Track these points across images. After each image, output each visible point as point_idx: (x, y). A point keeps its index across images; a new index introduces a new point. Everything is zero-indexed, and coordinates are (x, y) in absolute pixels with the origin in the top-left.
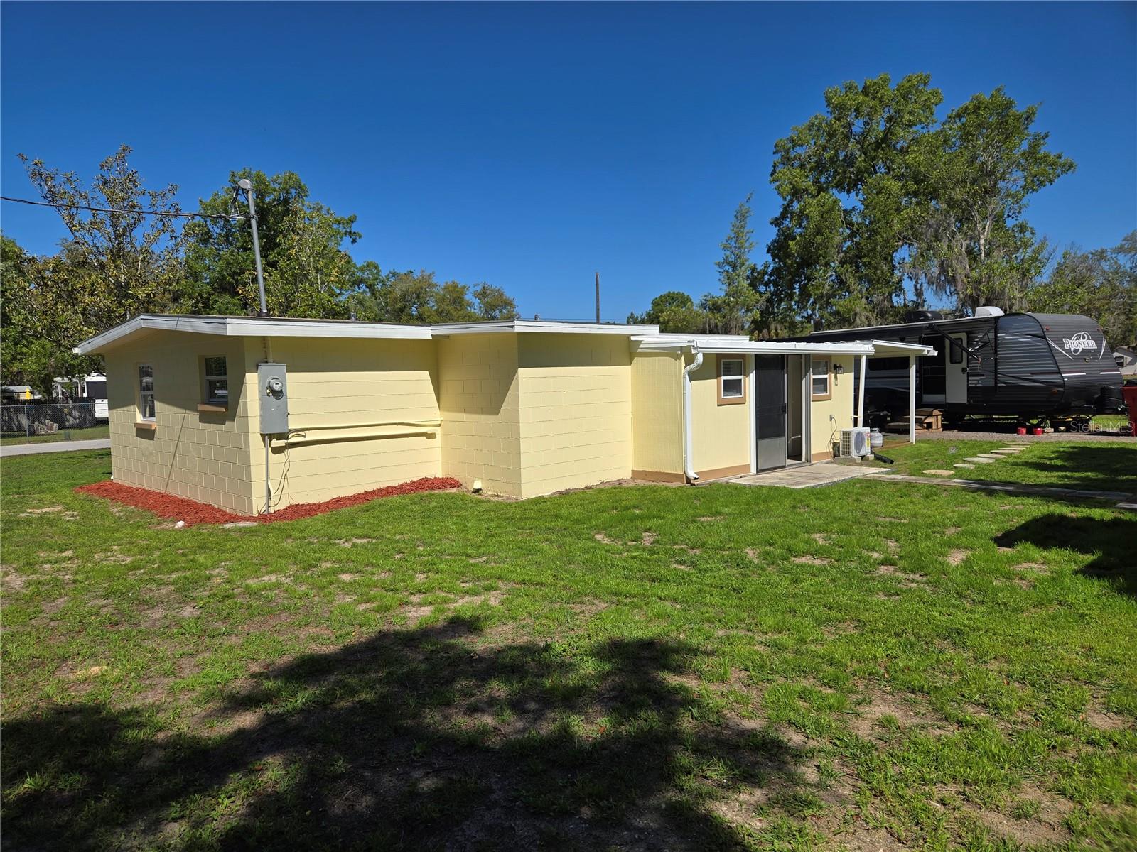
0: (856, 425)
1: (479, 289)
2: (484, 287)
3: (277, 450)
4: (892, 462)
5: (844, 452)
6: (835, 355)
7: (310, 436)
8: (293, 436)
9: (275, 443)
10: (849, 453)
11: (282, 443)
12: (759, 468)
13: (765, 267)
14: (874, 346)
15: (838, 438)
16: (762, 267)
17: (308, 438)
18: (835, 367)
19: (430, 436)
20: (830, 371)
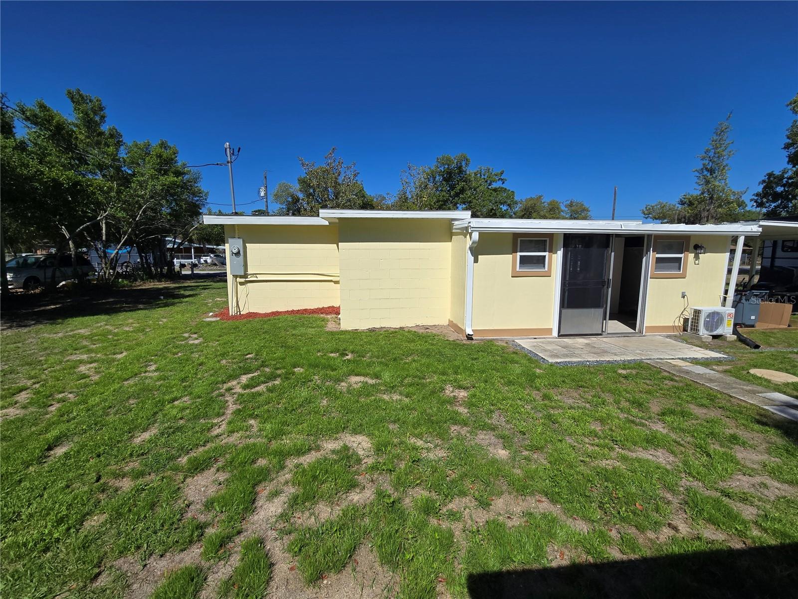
0: (724, 305)
1: (569, 202)
2: (571, 202)
3: (241, 284)
4: (757, 347)
5: (691, 329)
6: (695, 236)
7: (260, 278)
8: (251, 277)
9: (239, 280)
10: (697, 330)
11: (243, 280)
12: (561, 333)
13: (783, 173)
14: (760, 226)
15: (689, 315)
16: (780, 173)
17: (259, 279)
18: (696, 247)
19: (337, 282)
20: (688, 251)
